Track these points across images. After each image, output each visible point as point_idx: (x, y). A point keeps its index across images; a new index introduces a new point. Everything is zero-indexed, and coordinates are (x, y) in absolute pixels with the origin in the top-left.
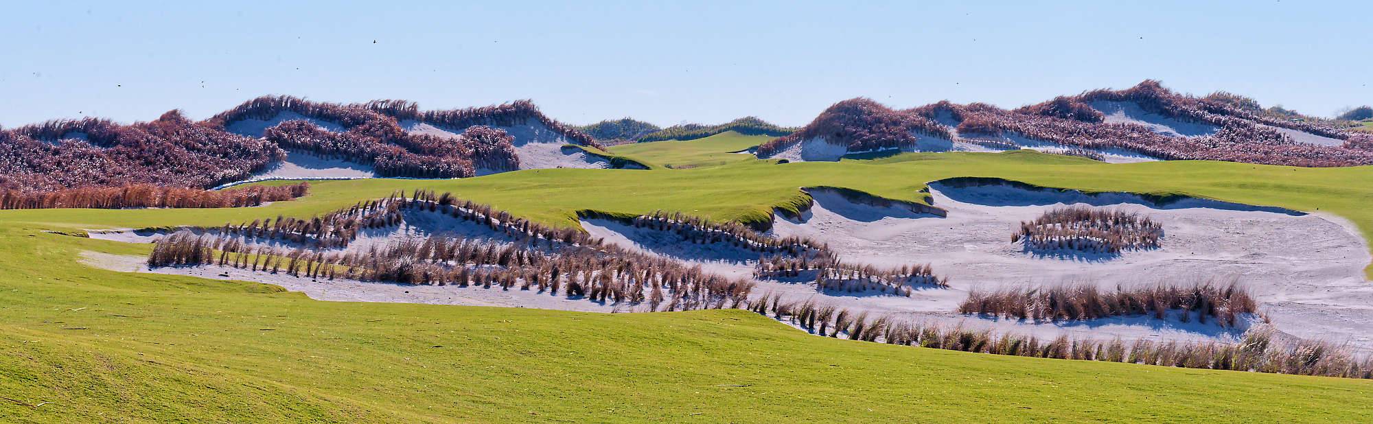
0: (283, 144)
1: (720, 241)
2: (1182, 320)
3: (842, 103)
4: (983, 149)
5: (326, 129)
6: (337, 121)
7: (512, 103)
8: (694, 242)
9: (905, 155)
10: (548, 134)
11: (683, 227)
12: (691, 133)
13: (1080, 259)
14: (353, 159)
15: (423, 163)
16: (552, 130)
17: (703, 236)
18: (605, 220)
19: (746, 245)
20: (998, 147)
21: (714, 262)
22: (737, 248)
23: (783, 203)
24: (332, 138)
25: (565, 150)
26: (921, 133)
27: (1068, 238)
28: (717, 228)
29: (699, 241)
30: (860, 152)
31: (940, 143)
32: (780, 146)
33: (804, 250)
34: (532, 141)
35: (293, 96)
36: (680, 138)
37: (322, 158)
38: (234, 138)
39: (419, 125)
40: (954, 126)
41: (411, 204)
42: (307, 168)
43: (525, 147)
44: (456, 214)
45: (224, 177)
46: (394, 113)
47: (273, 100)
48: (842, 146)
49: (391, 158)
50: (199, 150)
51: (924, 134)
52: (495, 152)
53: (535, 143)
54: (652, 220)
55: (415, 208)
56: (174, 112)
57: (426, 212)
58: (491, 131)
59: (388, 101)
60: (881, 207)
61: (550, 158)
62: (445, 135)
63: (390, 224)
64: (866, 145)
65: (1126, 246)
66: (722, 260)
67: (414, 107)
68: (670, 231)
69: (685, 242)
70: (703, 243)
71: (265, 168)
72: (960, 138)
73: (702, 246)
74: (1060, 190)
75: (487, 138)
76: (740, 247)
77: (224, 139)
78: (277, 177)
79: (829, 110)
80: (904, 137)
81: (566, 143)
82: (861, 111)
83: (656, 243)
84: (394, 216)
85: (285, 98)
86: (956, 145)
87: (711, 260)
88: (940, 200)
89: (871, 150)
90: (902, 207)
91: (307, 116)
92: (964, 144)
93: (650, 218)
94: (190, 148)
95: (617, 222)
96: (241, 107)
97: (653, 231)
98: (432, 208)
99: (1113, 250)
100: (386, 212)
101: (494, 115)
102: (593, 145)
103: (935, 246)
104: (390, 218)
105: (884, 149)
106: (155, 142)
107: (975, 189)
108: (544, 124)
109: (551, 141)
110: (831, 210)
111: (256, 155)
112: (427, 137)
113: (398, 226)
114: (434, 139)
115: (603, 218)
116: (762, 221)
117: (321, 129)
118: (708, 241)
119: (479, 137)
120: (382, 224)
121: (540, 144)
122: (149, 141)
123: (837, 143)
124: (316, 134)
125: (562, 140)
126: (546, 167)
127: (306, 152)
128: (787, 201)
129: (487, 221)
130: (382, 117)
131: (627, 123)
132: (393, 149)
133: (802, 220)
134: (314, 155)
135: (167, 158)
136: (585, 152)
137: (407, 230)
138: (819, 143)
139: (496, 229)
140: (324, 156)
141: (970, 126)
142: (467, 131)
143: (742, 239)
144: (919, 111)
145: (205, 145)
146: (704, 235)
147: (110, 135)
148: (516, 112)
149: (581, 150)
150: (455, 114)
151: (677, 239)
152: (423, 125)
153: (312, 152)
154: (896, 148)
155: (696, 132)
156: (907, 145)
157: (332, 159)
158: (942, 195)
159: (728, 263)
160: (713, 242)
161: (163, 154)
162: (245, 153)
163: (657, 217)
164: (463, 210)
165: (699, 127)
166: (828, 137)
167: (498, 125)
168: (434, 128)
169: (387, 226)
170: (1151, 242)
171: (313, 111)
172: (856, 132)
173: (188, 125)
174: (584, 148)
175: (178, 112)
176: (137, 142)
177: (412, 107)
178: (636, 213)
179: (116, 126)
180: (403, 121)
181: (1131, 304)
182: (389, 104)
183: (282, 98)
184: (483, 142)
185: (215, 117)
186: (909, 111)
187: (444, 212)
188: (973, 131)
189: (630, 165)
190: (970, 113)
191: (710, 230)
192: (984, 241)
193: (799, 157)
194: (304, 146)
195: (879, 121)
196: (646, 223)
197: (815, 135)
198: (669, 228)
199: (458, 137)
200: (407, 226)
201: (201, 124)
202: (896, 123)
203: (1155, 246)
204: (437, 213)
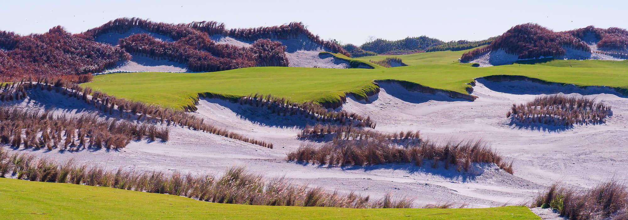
0: (129, 49)
1: (297, 114)
2: (433, 167)
3: (517, 26)
4: (611, 58)
5: (160, 40)
6: (168, 34)
7: (288, 24)
8: (279, 115)
9: (557, 62)
10: (312, 45)
11: (272, 104)
12: (461, 46)
13: (544, 130)
14: (176, 60)
15: (221, 62)
16: (315, 42)
17: (284, 111)
18: (219, 100)
19: (313, 117)
20: (622, 57)
21: (289, 128)
22: (307, 119)
23: (355, 90)
24: (162, 46)
25: (322, 56)
26: (570, 47)
27: (539, 116)
28: (295, 105)
29: (282, 114)
30: (527, 59)
31: (584, 54)
32: (477, 55)
33: (350, 120)
34: (300, 49)
35: (140, 18)
36: (454, 49)
37: (155, 59)
38: (97, 45)
39: (225, 38)
40: (596, 43)
41: (35, 86)
42: (144, 65)
43: (295, 53)
44: (65, 93)
45: (85, 70)
46: (208, 30)
47: (127, 20)
48: (516, 55)
49: (200, 59)
50: (72, 53)
51: (572, 48)
52: (273, 57)
53: (302, 51)
54: (251, 100)
55: (38, 88)
56: (59, 27)
57: (45, 91)
58: (270, 43)
59: (204, 22)
60: (429, 94)
61: (311, 61)
62: (240, 44)
63: (17, 98)
64: (530, 55)
65: (580, 122)
66: (295, 127)
67: (222, 26)
68: (264, 107)
69: (273, 114)
70: (284, 115)
71: (115, 65)
72: (597, 51)
73: (284, 117)
74: (563, 84)
75: (267, 47)
76: (309, 118)
77: (89, 46)
78: (122, 71)
79: (509, 31)
80: (557, 50)
81: (323, 51)
82: (530, 33)
83: (253, 115)
84: (21, 93)
85: (135, 19)
86: (593, 55)
87: (287, 127)
88: (480, 89)
89: (534, 58)
90: (443, 94)
91: (149, 31)
92: (599, 55)
93: (250, 99)
94: (67, 51)
95: (228, 100)
96: (105, 25)
97: (252, 107)
98: (49, 88)
99: (567, 124)
100: (15, 90)
101: (276, 32)
102: (342, 53)
103: (455, 120)
104: (17, 94)
105: (543, 57)
106: (42, 47)
107: (506, 83)
108: (309, 38)
109: (313, 50)
110: (393, 95)
111: (109, 57)
112: (227, 46)
113: (23, 100)
114: (232, 47)
115: (218, 98)
116: (334, 102)
117: (157, 40)
118: (288, 114)
119: (262, 46)
120: (11, 98)
121: (306, 52)
122: (38, 46)
123: (512, 52)
124: (152, 43)
125: (321, 49)
126: (306, 66)
127: (144, 55)
128: (360, 89)
129: (84, 97)
130: (198, 33)
131: (423, 39)
132: (203, 53)
133: (369, 102)
134: (150, 57)
135: (48, 58)
136: (334, 57)
137: (29, 103)
138: (501, 53)
139: (89, 103)
140: (157, 58)
141: (605, 42)
142: (255, 42)
143: (311, 113)
144: (572, 33)
145: (76, 49)
146: (286, 110)
147: (13, 42)
148: (291, 30)
149: (331, 56)
150: (250, 30)
151: (268, 112)
152: (227, 38)
153: (148, 55)
154: (552, 57)
155: (464, 45)
156: (559, 55)
157: (162, 59)
158: (484, 86)
159: (298, 129)
160: (291, 115)
161: (46, 54)
162: (102, 54)
163: (255, 98)
164: (70, 90)
165: (467, 42)
166: (507, 49)
167: (278, 39)
168: (235, 40)
169: (15, 100)
170: (599, 119)
171: (153, 28)
172: (525, 46)
173: (68, 36)
174: (334, 54)
175: (61, 28)
176: (30, 47)
177: (221, 26)
178: (241, 95)
179: (18, 36)
180: (214, 35)
181: (400, 156)
182: (205, 23)
183: (133, 19)
184: (265, 50)
185: (88, 31)
186: (565, 33)
187: (57, 91)
188: (607, 46)
189: (362, 66)
190: (607, 34)
191: (290, 107)
192: (489, 117)
193: (488, 62)
194: (144, 51)
195: (541, 38)
196: (248, 102)
197: (498, 48)
198: (263, 105)
199: (248, 46)
200: (30, 100)
201: (76, 36)
202: (552, 40)
203: (601, 122)
204: (53, 92)
